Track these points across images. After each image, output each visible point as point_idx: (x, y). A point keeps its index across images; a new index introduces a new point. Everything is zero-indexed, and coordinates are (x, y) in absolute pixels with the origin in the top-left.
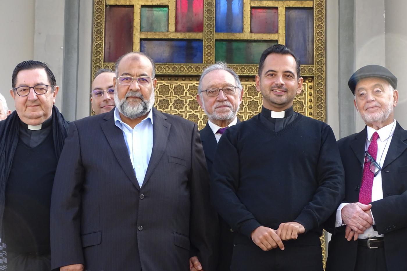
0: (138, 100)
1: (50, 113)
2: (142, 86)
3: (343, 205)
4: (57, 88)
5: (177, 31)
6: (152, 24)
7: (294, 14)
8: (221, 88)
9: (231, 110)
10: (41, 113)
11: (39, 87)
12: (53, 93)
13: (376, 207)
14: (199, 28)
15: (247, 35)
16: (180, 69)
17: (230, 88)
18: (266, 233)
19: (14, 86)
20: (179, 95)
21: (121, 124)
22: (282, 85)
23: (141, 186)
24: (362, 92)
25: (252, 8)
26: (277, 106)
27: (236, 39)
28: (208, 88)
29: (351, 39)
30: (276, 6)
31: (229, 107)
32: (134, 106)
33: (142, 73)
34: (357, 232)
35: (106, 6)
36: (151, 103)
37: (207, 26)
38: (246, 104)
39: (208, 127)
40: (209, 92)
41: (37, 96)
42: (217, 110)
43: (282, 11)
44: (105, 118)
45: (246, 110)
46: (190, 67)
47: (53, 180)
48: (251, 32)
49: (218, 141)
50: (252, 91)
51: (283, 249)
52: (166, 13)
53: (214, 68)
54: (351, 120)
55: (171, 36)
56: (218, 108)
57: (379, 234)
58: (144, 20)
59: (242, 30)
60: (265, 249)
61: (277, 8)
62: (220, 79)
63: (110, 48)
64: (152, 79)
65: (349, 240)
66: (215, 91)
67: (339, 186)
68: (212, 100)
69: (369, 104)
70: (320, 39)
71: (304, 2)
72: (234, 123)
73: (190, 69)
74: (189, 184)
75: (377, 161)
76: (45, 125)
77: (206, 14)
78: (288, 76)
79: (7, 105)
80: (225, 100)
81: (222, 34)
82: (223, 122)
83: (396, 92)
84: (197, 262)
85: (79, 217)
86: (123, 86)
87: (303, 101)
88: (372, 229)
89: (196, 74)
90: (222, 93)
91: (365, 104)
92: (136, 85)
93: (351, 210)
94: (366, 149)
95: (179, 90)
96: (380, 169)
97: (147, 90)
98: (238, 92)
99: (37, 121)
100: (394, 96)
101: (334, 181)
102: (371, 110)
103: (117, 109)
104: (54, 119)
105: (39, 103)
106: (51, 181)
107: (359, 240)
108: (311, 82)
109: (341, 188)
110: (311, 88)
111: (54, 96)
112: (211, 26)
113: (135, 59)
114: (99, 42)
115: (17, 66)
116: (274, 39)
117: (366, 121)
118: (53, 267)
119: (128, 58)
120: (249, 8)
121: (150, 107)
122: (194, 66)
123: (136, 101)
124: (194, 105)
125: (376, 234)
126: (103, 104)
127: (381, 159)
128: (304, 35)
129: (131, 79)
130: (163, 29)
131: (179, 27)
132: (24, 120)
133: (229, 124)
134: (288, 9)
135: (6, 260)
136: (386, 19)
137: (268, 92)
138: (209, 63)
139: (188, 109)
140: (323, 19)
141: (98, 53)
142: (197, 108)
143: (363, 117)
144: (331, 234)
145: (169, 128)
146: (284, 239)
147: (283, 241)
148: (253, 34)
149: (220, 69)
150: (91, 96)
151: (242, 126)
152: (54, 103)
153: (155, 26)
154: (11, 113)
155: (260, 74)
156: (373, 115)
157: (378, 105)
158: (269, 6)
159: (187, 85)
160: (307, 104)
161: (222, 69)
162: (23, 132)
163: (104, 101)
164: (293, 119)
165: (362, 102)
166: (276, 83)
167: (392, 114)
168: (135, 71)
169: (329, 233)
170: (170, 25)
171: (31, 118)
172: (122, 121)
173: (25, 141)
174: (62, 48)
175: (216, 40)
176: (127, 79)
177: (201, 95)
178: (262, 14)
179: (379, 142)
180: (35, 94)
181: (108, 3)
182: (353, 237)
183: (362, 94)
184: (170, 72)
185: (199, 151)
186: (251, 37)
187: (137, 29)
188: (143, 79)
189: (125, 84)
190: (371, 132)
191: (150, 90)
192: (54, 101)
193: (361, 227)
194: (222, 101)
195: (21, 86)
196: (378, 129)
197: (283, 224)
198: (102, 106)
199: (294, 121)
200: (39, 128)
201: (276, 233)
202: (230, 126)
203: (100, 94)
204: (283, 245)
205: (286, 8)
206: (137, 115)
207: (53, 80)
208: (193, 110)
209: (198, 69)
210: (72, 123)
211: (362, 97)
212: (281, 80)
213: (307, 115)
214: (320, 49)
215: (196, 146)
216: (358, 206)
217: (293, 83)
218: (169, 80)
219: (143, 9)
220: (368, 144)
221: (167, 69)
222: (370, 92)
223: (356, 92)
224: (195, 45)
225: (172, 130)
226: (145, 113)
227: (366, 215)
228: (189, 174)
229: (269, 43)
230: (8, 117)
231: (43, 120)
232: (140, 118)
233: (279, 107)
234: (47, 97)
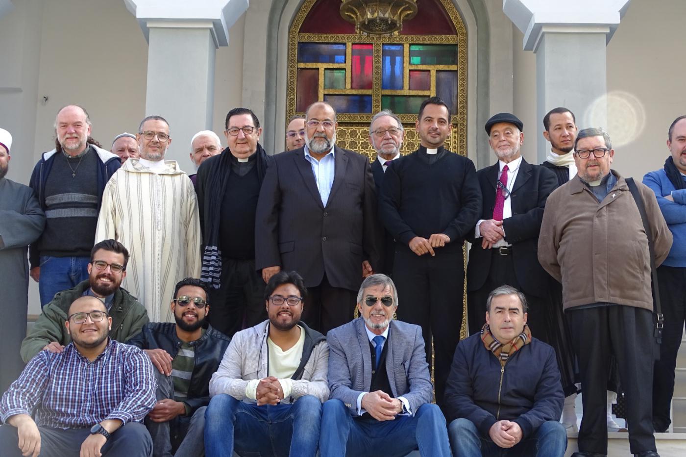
0: (323, 139)
1: (255, 149)
2: (326, 128)
3: (481, 221)
4: (261, 129)
5: (352, 88)
6: (333, 83)
7: (442, 75)
8: (387, 129)
9: (395, 146)
10: (248, 149)
11: (247, 128)
12: (257, 134)
13: (507, 223)
14: (369, 86)
15: (406, 91)
16: (355, 118)
17: (393, 129)
18: (421, 242)
19: (227, 128)
20: (353, 138)
21: (310, 158)
22: (437, 129)
23: (325, 206)
24: (496, 134)
25: (410, 70)
26: (432, 145)
27: (398, 94)
28: (377, 129)
29: (487, 95)
30: (429, 69)
31: (394, 144)
32: (320, 144)
33: (326, 118)
34: (491, 242)
35: (298, 69)
36: (333, 141)
37: (376, 84)
38: (405, 144)
39: (377, 160)
40: (378, 133)
41: (245, 135)
42: (385, 146)
43: (433, 73)
44: (297, 153)
45: (405, 149)
46: (362, 116)
47: (257, 201)
48: (409, 89)
49: (384, 171)
50: (411, 135)
51: (434, 255)
52: (344, 74)
53: (382, 114)
54: (486, 157)
55: (348, 92)
56: (385, 144)
57: (509, 244)
58: (327, 80)
59: (402, 88)
60: (420, 255)
61: (429, 71)
62: (386, 123)
63: (300, 101)
64: (334, 123)
65: (484, 248)
66: (383, 132)
67: (478, 207)
68: (380, 139)
69: (501, 143)
70: (462, 95)
71: (450, 66)
72: (398, 157)
73: (362, 118)
74: (362, 204)
75: (507, 188)
76: (250, 159)
77: (374, 76)
78: (442, 122)
79: (221, 143)
80: (390, 139)
81: (387, 91)
82: (389, 155)
83: (522, 134)
84: (368, 265)
85: (277, 230)
86: (312, 128)
87: (449, 143)
88: (503, 240)
89: (367, 122)
90: (388, 133)
91: (498, 143)
92: (322, 128)
93: (487, 225)
94: (499, 179)
95: (354, 134)
96: (509, 194)
97: (330, 131)
98: (400, 133)
99: (245, 155)
100: (520, 137)
101: (474, 203)
102: (503, 147)
103: (307, 146)
104: (258, 154)
105: (246, 141)
106: (256, 203)
107: (492, 248)
108: (455, 128)
109: (479, 209)
110: (455, 132)
111: (258, 136)
112: (378, 84)
113: (322, 107)
114: (292, 97)
115: (230, 112)
116: (427, 95)
117: (498, 156)
118: (257, 268)
119: (316, 107)
120: (408, 71)
121: (332, 145)
122: (365, 115)
123: (322, 140)
124: (365, 146)
125: (506, 244)
126: (296, 143)
127: (510, 186)
128: (450, 91)
129: (318, 123)
130: (342, 87)
131: (354, 86)
132: (235, 155)
133: (393, 158)
134: (438, 71)
135: (221, 264)
136: (514, 79)
137: (426, 134)
138: (376, 112)
139: (360, 149)
140: (465, 79)
141: (291, 105)
142: (367, 148)
143: (496, 153)
144: (471, 244)
145: (347, 161)
146: (434, 246)
147: (433, 248)
148: (411, 91)
149: (386, 115)
150: (286, 137)
151: (403, 159)
152: (258, 141)
153: (335, 85)
154: (224, 149)
155: (419, 120)
156: (504, 151)
157: (509, 144)
158: (424, 69)
159: (360, 130)
160: (452, 145)
161: (388, 115)
162: (234, 163)
163: (297, 141)
164: (443, 155)
165: (495, 142)
166: (432, 127)
167: (519, 152)
168: (321, 117)
169: (469, 243)
170: (347, 84)
171: (240, 153)
172: (311, 155)
173: (235, 170)
174: (264, 101)
175: (382, 96)
176: (315, 123)
177: (372, 135)
178: (417, 75)
179: (508, 173)
180: (243, 134)
181: (299, 67)
182: (488, 246)
183: (496, 136)
184: (347, 120)
185: (370, 179)
186: (409, 93)
187: (321, 87)
188: (327, 123)
189: (313, 127)
190: (502, 165)
191: (333, 132)
192: (258, 139)
193: (495, 238)
194: (388, 139)
195: (233, 127)
196: (508, 162)
197: (433, 235)
198: (295, 144)
199: (444, 156)
200: (246, 160)
201: (428, 242)
202: (394, 159)
203: (293, 135)
204: (433, 252)
205: (436, 70)
206: (322, 151)
207: (257, 123)
208: (364, 149)
209: (368, 118)
210: (272, 156)
211: (496, 138)
212: (436, 125)
213: (452, 151)
214: (462, 102)
215: (368, 175)
216: (493, 223)
217: (445, 127)
218: (346, 126)
219: (326, 71)
220: (500, 175)
221: (345, 118)
222: (502, 134)
223: (491, 134)
224: (366, 99)
225: (349, 162)
226: (328, 150)
227: (499, 228)
228: (362, 197)
229: (423, 98)
230: (222, 153)
231: (250, 154)
232: (324, 153)
233: (433, 146)
234: (252, 136)
